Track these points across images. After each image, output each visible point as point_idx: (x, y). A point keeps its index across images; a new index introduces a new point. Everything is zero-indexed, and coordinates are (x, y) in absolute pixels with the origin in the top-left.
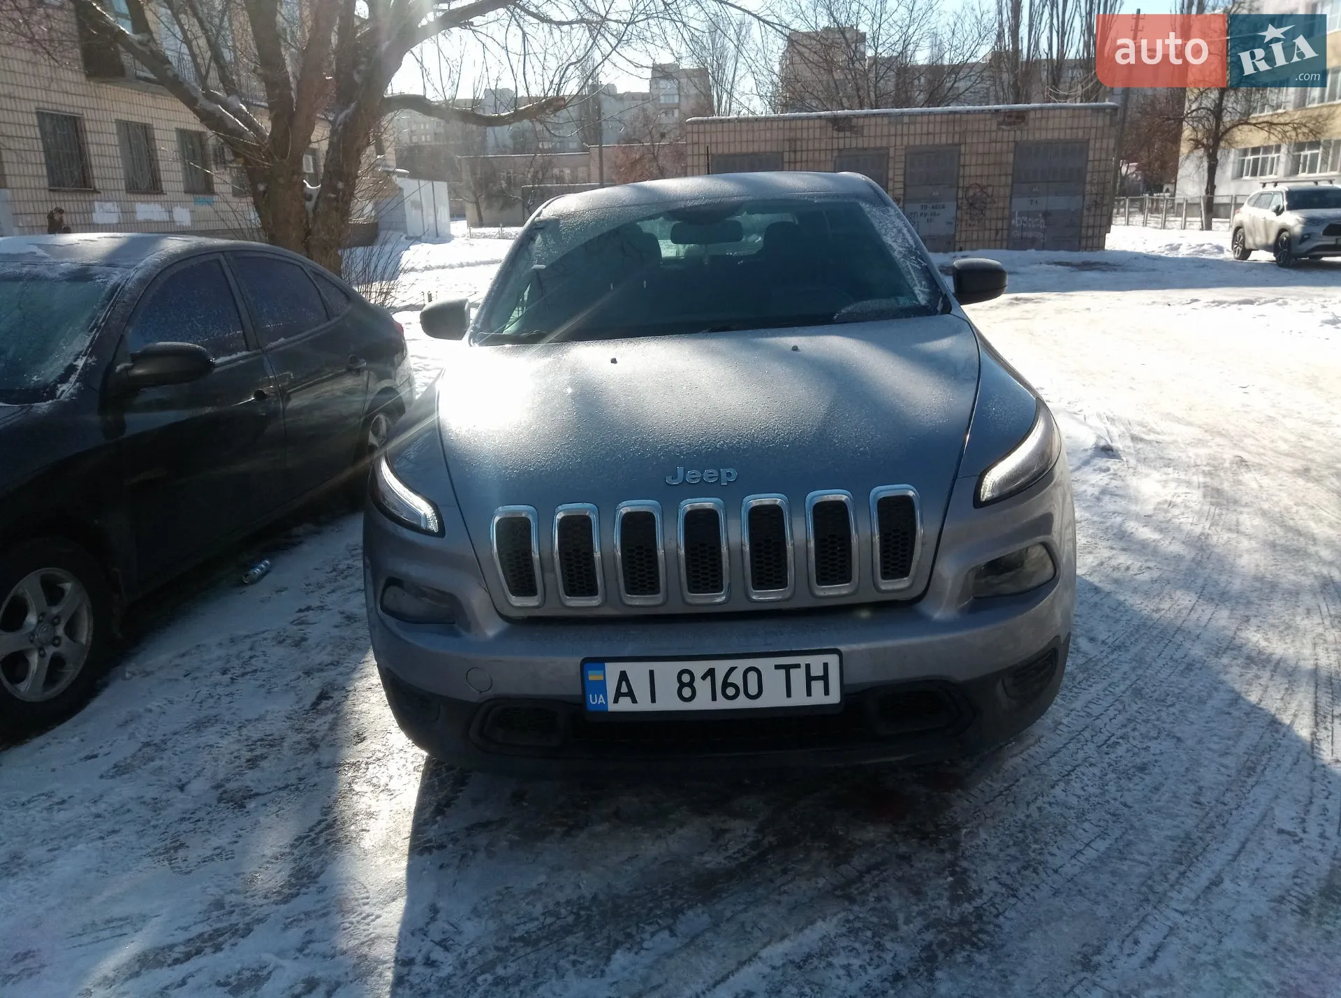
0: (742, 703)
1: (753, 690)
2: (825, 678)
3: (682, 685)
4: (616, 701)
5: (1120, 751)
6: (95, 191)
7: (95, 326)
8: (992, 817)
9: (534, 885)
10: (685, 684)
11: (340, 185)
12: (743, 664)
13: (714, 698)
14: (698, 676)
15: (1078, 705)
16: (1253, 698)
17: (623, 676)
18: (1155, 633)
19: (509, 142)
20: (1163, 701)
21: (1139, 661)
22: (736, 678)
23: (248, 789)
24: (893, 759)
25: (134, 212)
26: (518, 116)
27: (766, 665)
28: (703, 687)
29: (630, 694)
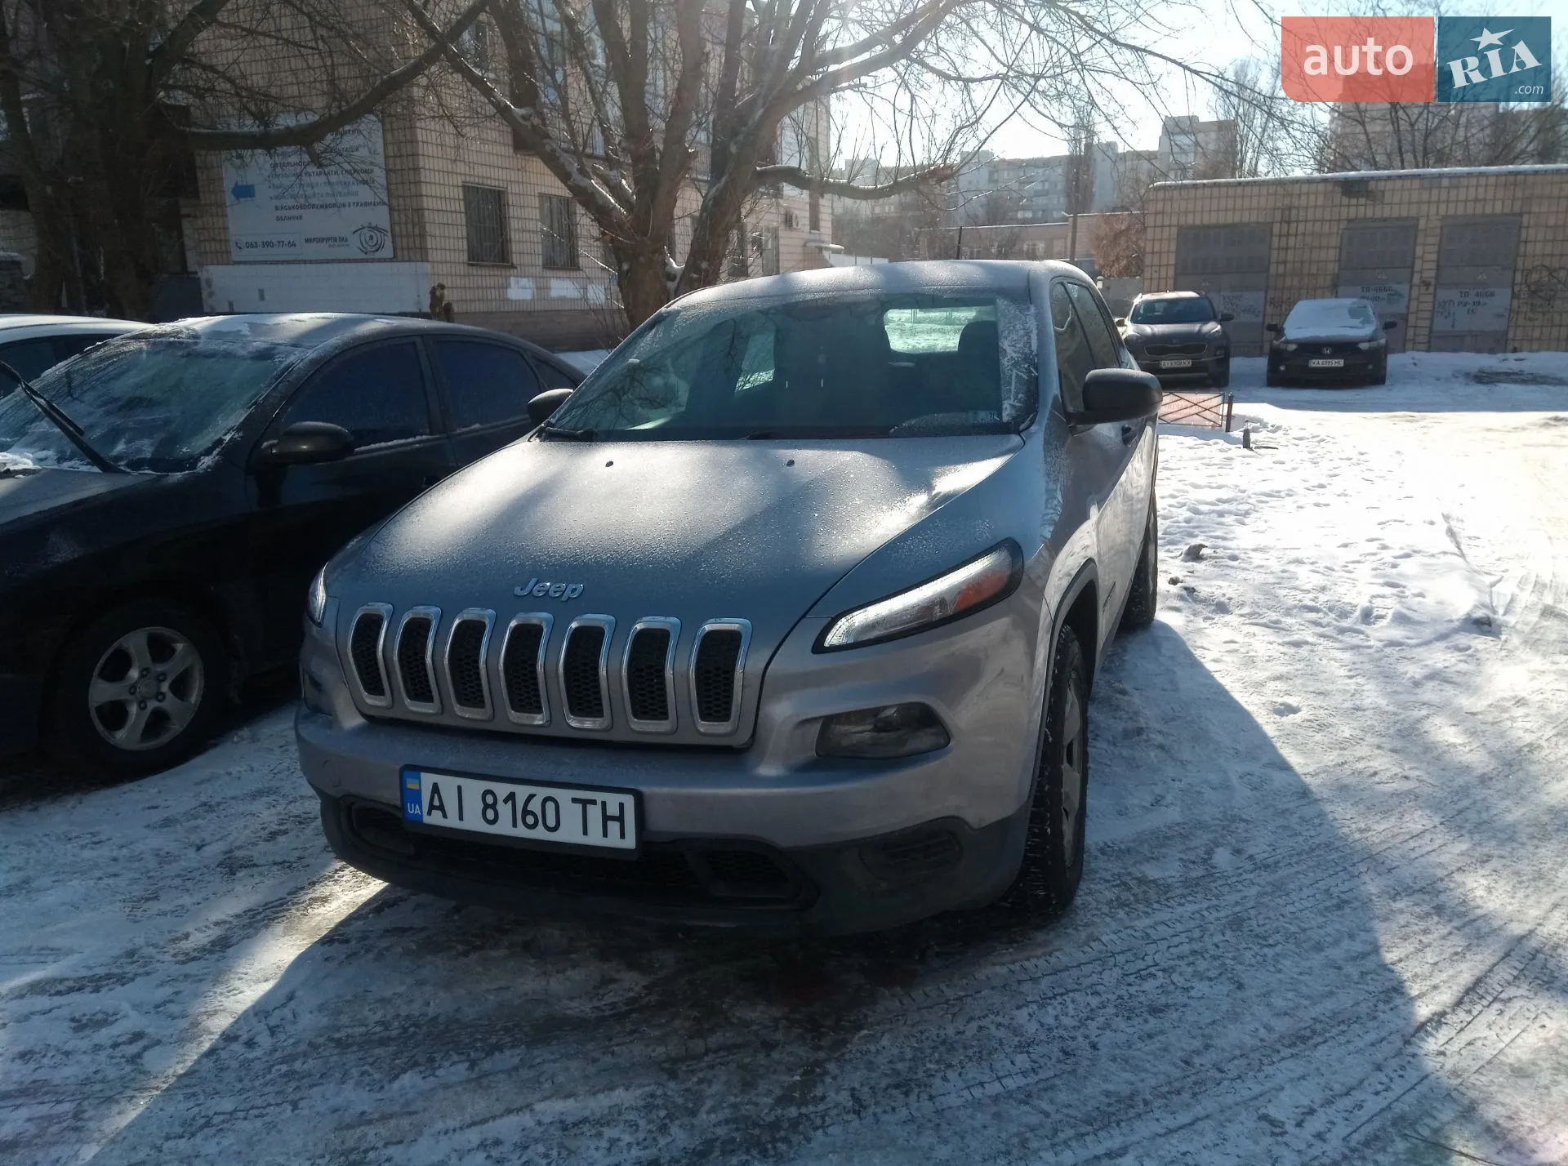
0: (540, 833)
1: (551, 822)
2: (620, 819)
3: (486, 806)
4: (429, 813)
5: (1149, 985)
6: (513, 267)
7: (255, 403)
8: (913, 1026)
9: (388, 994)
10: (489, 805)
11: (704, 265)
12: (542, 792)
13: (515, 825)
14: (501, 798)
15: (1142, 923)
16: (1390, 957)
17: (436, 789)
18: (1335, 856)
19: (981, 212)
20: (1265, 938)
21: (1279, 888)
22: (535, 806)
23: (251, 858)
24: (723, 925)
25: (549, 288)
26: (896, 188)
27: (564, 796)
28: (505, 810)
29: (441, 808)
